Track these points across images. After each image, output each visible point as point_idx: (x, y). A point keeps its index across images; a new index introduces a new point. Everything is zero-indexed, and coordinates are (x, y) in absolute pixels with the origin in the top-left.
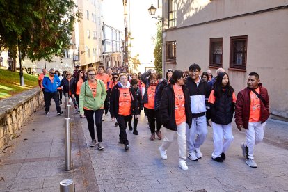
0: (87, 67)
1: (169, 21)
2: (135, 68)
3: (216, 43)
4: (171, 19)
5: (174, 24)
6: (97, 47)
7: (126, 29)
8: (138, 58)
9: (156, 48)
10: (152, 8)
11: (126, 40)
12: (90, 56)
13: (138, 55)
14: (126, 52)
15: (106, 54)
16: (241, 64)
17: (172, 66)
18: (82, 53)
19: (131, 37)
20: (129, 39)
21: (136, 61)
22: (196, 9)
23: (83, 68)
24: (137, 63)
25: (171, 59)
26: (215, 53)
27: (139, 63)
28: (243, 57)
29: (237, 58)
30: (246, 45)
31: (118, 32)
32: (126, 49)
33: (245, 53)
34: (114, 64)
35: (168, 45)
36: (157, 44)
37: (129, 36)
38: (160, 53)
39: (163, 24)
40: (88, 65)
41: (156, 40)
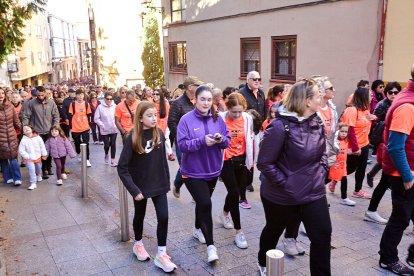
0: (30, 81)
1: (172, 11)
2: (112, 81)
3: (249, 45)
4: (174, 9)
5: (177, 17)
6: (43, 49)
7: (91, 22)
8: (115, 66)
9: (145, 50)
11: (93, 38)
12: (33, 63)
13: (115, 62)
14: (95, 58)
15: (57, 60)
16: (286, 72)
17: (181, 77)
18: (22, 59)
19: (103, 35)
20: (98, 38)
21: (113, 71)
23: (24, 83)
24: (114, 73)
25: (178, 68)
26: (248, 58)
27: (118, 74)
28: (290, 64)
29: (281, 66)
30: (295, 48)
31: (70, 26)
32: (92, 53)
33: (292, 58)
34: (68, 76)
35: (172, 48)
36: (147, 44)
37: (100, 34)
38: (150, 58)
39: (164, 17)
40: (32, 78)
41: (145, 40)
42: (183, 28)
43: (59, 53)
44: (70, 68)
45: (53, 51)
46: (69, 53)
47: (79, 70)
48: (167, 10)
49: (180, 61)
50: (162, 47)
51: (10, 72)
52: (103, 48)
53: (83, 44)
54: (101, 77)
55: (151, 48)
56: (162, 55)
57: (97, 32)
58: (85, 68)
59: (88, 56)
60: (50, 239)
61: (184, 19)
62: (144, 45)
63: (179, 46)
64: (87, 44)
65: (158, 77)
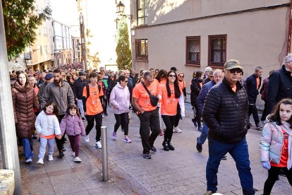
0: (39, 66)
1: (138, 18)
2: (95, 66)
4: (139, 16)
5: (141, 22)
6: (49, 45)
7: (82, 25)
8: (97, 56)
9: (118, 45)
10: (121, 5)
11: (83, 36)
12: (41, 54)
13: (98, 53)
14: (84, 50)
15: (58, 52)
17: (144, 64)
18: (34, 51)
19: (90, 34)
20: (86, 36)
21: (96, 59)
22: (172, 5)
23: (35, 67)
24: (97, 61)
25: (142, 57)
26: (191, 51)
27: (99, 61)
28: (222, 55)
29: (215, 56)
30: (226, 43)
31: (67, 28)
32: (82, 47)
33: (223, 51)
34: (65, 62)
35: (138, 43)
36: (120, 41)
37: (87, 34)
38: (122, 50)
39: (132, 22)
40: (41, 64)
41: (118, 38)
42: (145, 29)
43: (59, 46)
44: (66, 57)
45: (55, 45)
46: (66, 46)
47: (73, 58)
48: (135, 17)
49: (143, 52)
50: (130, 42)
51: (26, 59)
52: (89, 43)
53: (75, 40)
54: (88, 64)
55: (123, 43)
56: (130, 48)
57: (85, 32)
58: (77, 57)
59: (78, 49)
60: (52, 178)
61: (146, 23)
62: (118, 41)
63: (143, 42)
64: (78, 40)
65: (127, 63)
